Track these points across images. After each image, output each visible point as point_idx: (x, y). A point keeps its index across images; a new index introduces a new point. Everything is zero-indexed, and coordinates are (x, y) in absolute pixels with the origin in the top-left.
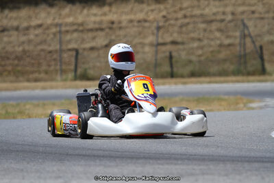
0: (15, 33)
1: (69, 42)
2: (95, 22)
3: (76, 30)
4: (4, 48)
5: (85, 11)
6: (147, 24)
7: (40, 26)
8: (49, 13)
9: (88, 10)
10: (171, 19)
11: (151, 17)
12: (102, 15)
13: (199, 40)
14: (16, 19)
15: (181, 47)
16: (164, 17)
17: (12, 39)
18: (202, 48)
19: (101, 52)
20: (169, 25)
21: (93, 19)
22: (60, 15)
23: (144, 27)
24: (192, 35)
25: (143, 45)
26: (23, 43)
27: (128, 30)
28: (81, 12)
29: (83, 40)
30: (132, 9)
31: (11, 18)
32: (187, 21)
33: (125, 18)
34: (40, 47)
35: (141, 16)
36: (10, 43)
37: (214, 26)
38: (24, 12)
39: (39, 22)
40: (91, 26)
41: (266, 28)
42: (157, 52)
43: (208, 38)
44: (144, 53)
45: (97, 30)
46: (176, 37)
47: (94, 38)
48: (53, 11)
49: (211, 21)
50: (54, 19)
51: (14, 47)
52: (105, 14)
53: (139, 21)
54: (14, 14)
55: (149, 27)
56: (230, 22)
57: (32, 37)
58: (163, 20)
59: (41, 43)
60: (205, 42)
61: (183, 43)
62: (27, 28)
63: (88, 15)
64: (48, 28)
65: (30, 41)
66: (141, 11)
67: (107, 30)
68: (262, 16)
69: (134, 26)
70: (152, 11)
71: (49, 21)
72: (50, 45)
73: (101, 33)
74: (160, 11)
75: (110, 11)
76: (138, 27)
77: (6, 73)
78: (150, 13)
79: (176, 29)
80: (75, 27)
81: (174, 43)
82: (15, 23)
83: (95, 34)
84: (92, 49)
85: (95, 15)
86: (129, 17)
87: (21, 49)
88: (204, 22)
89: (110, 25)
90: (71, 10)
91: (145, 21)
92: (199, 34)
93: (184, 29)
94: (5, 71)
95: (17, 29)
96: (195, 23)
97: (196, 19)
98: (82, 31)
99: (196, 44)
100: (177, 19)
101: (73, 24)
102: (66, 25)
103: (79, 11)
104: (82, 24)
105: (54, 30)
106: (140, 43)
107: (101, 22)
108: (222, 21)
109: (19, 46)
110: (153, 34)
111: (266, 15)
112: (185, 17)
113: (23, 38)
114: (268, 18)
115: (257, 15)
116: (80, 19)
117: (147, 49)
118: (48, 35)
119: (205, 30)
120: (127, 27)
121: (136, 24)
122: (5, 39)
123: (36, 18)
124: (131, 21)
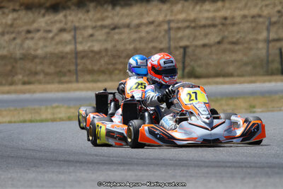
0: (126, 30)
1: (181, 39)
2: (207, 19)
3: (188, 27)
4: (115, 46)
5: (198, 8)
6: (261, 20)
7: (152, 23)
8: (160, 10)
9: (201, 6)
11: (265, 12)
12: (215, 11)
14: (127, 16)
16: (279, 12)
17: (123, 36)
19: (214, 49)
21: (206, 15)
22: (172, 12)
23: (258, 23)
25: (257, 41)
26: (134, 40)
27: (241, 26)
28: (194, 8)
29: (195, 38)
30: (246, 5)
31: (122, 15)
33: (238, 13)
34: (151, 45)
35: (255, 11)
36: (120, 40)
38: (136, 9)
39: (151, 19)
40: (203, 22)
44: (258, 49)
45: (209, 26)
47: (206, 35)
48: (165, 7)
50: (166, 16)
51: (125, 45)
52: (218, 10)
53: (253, 17)
54: (125, 11)
57: (143, 34)
59: (152, 41)
62: (139, 26)
63: (200, 11)
64: (159, 25)
65: (141, 39)
66: (256, 6)
67: (220, 27)
69: (247, 22)
70: (267, 6)
71: (161, 18)
72: (161, 43)
73: (213, 30)
74: (275, 5)
75: (223, 7)
76: (252, 22)
77: (117, 72)
78: (264, 8)
80: (187, 24)
82: (127, 21)
83: (207, 30)
84: (204, 46)
85: (208, 11)
86: (242, 13)
87: (132, 46)
89: (224, 21)
90: (183, 7)
91: (260, 16)
94: (116, 69)
95: (128, 26)
98: (194, 28)
101: (185, 20)
102: (178, 21)
103: (191, 7)
104: (194, 21)
105: (166, 27)
107: (214, 18)
109: (130, 44)
113: (135, 36)
116: (192, 16)
118: (160, 32)
120: (239, 23)
121: (249, 19)
122: (116, 37)
123: (148, 14)
124: (245, 17)
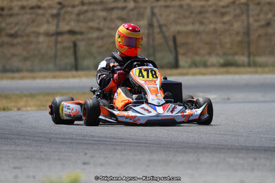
10: (69, 6)
13: (99, 29)
15: (79, 37)
18: (102, 38)
20: (66, 12)
24: (91, 24)
32: (85, 8)
37: (115, 14)
41: (172, 17)
42: (56, 42)
43: (109, 28)
46: (73, 26)
49: (112, 9)
55: (43, 15)
56: (132, 10)
58: (59, 6)
60: (106, 32)
61: (81, 33)
68: (168, 4)
79: (73, 17)
81: (72, 32)
88: (103, 10)
92: (99, 23)
93: (82, 17)
96: (93, 10)
97: (95, 7)
99: (95, 34)
100: (74, 6)
106: (34, 32)
108: (124, 8)
110: (48, 22)
111: (172, 3)
112: (83, 4)
114: (174, 6)
115: (161, 3)
117: (42, 39)
119: (105, 19)
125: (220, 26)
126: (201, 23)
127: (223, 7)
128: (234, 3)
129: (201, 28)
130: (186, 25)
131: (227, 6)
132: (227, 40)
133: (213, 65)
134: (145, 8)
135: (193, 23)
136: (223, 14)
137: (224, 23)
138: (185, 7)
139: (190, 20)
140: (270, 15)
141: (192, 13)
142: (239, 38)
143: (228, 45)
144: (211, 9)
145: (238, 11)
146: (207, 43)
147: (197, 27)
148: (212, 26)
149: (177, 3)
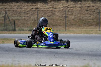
41: (11, 14)
68: (9, 10)
111: (11, 10)
115: (7, 10)
125: (26, 18)
126: (20, 16)
127: (27, 11)
128: (31, 10)
129: (20, 18)
130: (15, 17)
131: (29, 11)
132: (29, 22)
133: (26, 30)
134: (1, 11)
135: (17, 16)
136: (27, 14)
137: (28, 16)
138: (15, 11)
139: (17, 15)
140: (43, 14)
141: (17, 13)
142: (33, 22)
143: (29, 24)
144: (23, 12)
145: (32, 13)
146: (22, 23)
147: (19, 18)
148: (24, 18)
149: (12, 10)
